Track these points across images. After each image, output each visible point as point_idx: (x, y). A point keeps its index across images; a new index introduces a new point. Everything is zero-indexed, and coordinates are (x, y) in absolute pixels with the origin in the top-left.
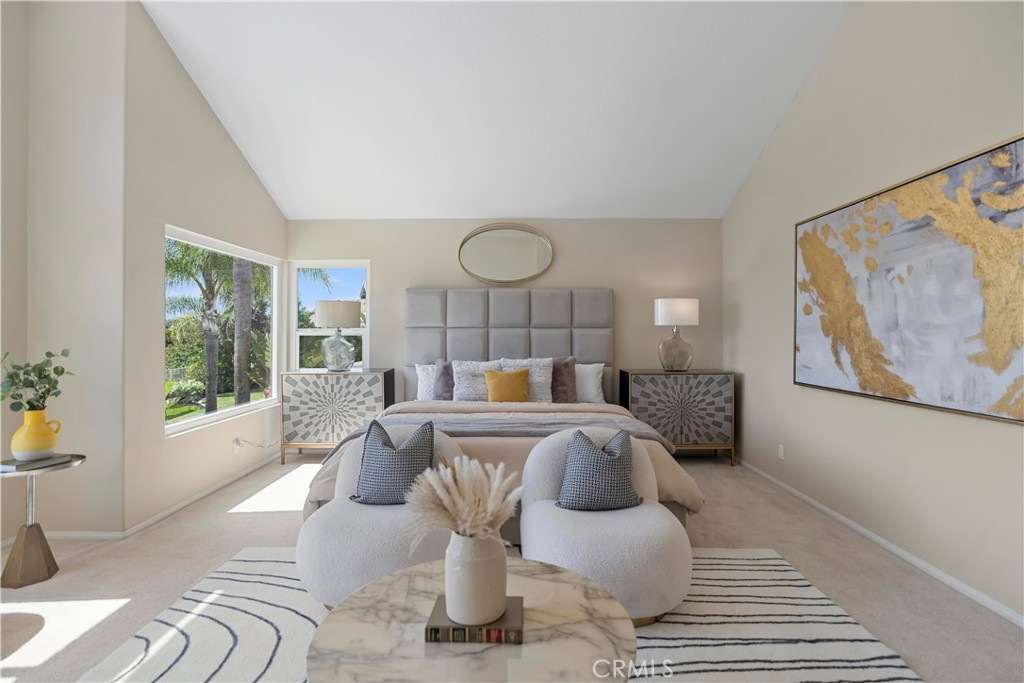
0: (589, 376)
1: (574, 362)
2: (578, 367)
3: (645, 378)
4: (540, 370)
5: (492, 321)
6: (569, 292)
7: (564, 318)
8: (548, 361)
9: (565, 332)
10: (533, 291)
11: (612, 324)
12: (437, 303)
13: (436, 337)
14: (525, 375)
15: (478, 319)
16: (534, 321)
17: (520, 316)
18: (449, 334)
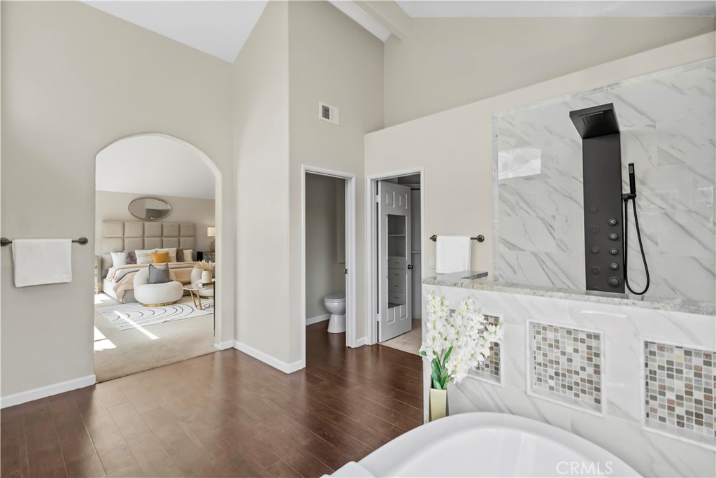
0: (188, 254)
1: (183, 249)
2: (184, 251)
3: (209, 254)
4: (172, 252)
5: (146, 234)
6: (177, 224)
7: (176, 234)
8: (175, 249)
9: (177, 238)
10: (164, 224)
11: (194, 236)
12: (120, 227)
13: (120, 241)
14: (167, 254)
15: (140, 233)
16: (165, 234)
17: (159, 233)
18: (126, 240)
